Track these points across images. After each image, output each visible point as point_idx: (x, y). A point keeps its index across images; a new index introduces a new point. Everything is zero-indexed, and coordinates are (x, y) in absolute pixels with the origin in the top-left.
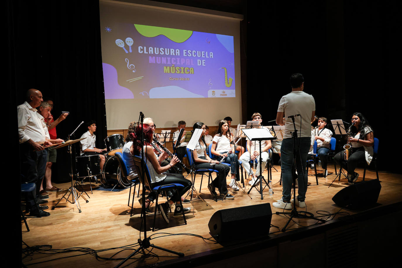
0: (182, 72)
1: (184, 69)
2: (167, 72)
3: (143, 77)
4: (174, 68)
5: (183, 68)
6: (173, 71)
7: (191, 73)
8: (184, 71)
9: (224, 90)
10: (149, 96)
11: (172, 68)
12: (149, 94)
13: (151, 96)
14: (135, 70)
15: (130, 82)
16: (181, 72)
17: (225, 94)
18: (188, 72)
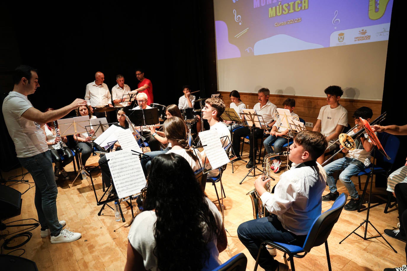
0: (292, 11)
1: (294, 5)
2: (272, 16)
3: (248, 28)
4: (281, 6)
5: (293, 3)
6: (279, 12)
7: (303, 8)
8: (294, 9)
9: (365, 28)
10: (254, 53)
11: (278, 7)
12: (253, 50)
13: (256, 53)
14: (241, 22)
15: (237, 37)
16: (289, 10)
17: (366, 35)
18: (300, 8)
